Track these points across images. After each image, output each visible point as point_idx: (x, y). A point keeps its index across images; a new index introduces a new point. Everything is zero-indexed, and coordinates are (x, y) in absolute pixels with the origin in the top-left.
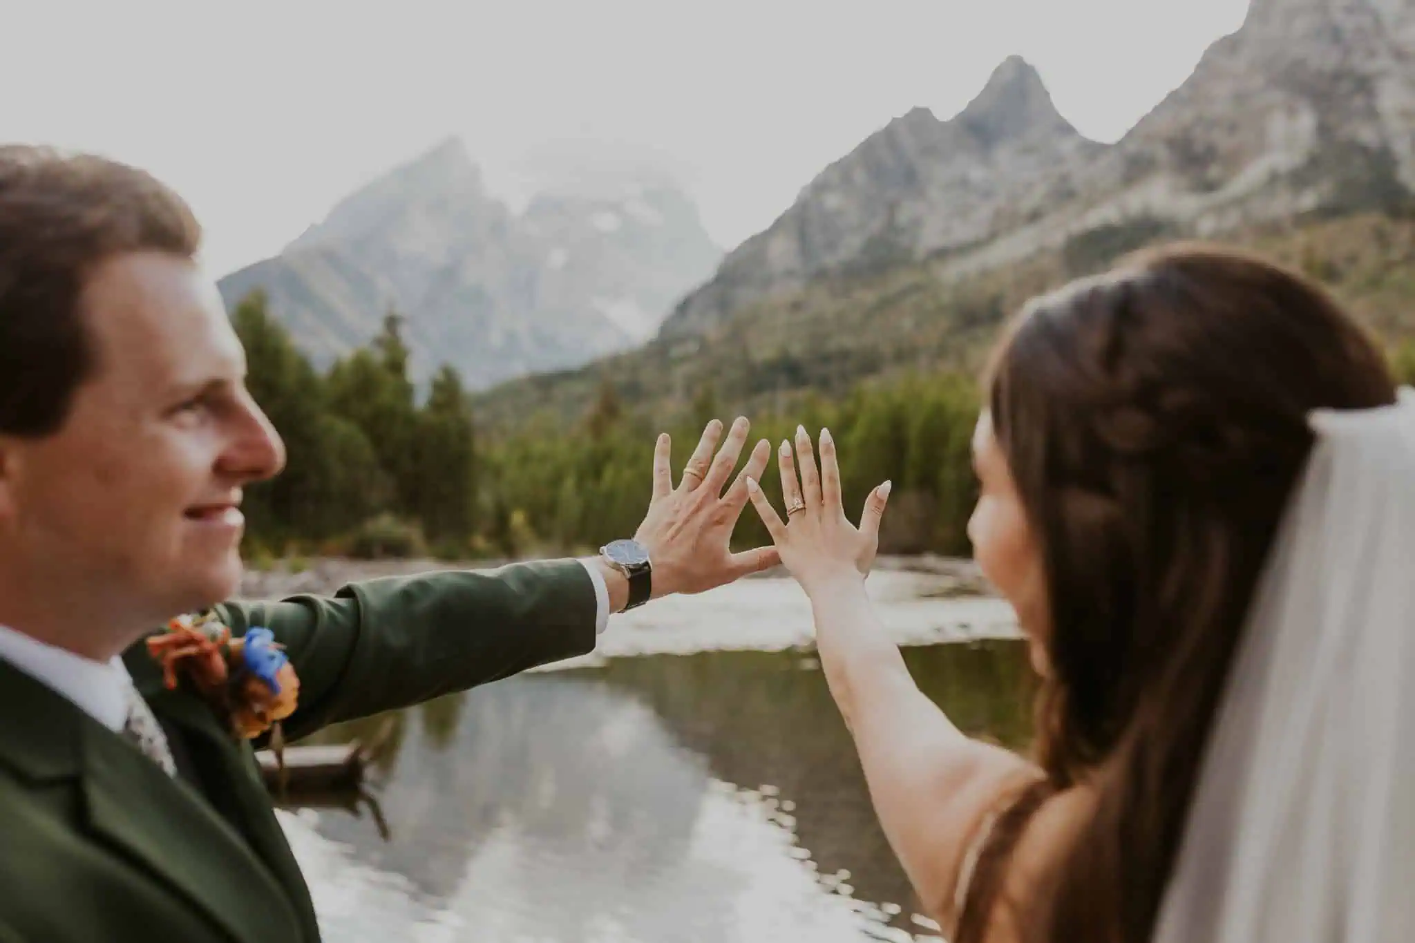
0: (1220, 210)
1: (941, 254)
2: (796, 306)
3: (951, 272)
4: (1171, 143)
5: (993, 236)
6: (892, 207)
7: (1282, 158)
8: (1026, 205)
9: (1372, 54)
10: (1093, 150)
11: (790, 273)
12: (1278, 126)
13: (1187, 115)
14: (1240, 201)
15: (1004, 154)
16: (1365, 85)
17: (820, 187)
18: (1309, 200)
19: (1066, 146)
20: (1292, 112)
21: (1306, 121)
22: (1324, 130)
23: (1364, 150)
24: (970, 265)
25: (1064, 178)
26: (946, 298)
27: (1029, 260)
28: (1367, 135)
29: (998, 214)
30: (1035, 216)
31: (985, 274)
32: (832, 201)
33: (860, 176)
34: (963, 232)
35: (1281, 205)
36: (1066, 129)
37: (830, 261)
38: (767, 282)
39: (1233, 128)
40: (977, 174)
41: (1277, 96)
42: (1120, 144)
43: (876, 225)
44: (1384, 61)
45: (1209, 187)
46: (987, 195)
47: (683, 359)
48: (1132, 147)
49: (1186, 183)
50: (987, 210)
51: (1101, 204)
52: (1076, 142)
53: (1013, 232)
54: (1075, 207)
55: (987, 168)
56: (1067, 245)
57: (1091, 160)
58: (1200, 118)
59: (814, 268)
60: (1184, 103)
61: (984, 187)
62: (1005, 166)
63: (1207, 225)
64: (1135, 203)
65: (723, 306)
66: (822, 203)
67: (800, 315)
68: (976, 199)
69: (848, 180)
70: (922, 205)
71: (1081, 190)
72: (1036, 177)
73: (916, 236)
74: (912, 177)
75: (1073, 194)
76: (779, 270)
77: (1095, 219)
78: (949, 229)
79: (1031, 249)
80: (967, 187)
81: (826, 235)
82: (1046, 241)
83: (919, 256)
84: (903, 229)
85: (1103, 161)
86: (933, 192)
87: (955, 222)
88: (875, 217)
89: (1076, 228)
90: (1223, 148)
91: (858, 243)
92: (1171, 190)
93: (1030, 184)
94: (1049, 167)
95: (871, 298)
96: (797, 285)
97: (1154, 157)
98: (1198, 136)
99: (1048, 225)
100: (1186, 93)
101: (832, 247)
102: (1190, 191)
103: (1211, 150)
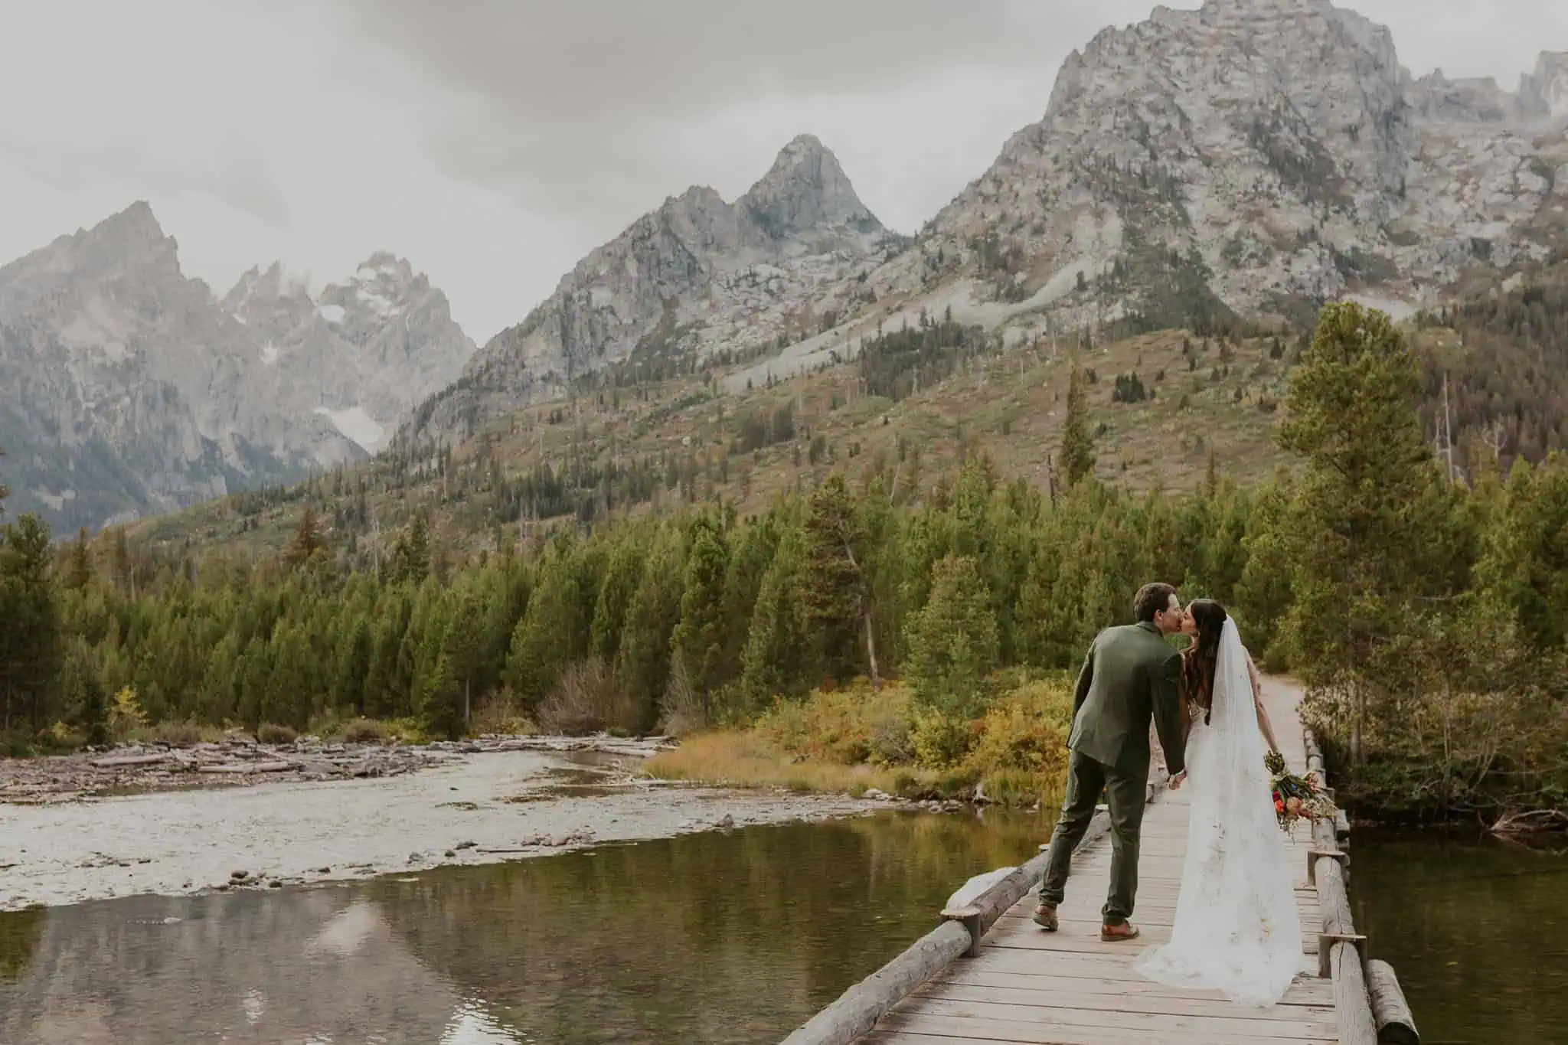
0: (1026, 320)
1: (724, 360)
2: (557, 419)
3: (735, 382)
4: (974, 245)
5: (783, 343)
6: (670, 304)
7: (1091, 267)
8: (818, 310)
9: (1181, 157)
10: (894, 246)
11: (549, 378)
12: (1085, 228)
13: (993, 216)
14: (1044, 310)
15: (793, 248)
16: (1173, 189)
17: (584, 278)
18: (1117, 312)
19: (866, 243)
20: (1099, 215)
21: (1114, 225)
22: (1130, 233)
23: (1174, 259)
24: (758, 373)
25: (863, 278)
26: (727, 414)
27: (822, 368)
28: (1176, 243)
29: (788, 316)
30: (829, 321)
31: (772, 383)
32: (601, 296)
33: (632, 267)
34: (750, 337)
35: (1088, 316)
36: (867, 223)
37: (597, 364)
38: (524, 389)
39: (1038, 231)
41: (1085, 197)
42: (918, 241)
43: (652, 325)
44: (1192, 165)
45: (1016, 295)
46: (776, 295)
47: (422, 478)
48: (932, 247)
49: (992, 288)
50: (776, 312)
51: (899, 309)
52: (875, 237)
53: (804, 337)
54: (872, 312)
55: (776, 265)
56: (863, 354)
57: (890, 257)
58: (1003, 217)
59: (577, 375)
60: (986, 198)
61: (773, 285)
62: (797, 264)
63: (1012, 335)
64: (936, 308)
65: (472, 415)
66: (589, 298)
67: (560, 428)
68: (765, 298)
69: (618, 270)
70: (705, 304)
71: (879, 292)
72: (832, 275)
73: (697, 339)
74: (692, 269)
75: (870, 298)
76: (538, 374)
77: (893, 325)
78: (735, 333)
79: (825, 356)
80: (755, 284)
81: (593, 334)
82: (841, 349)
83: (700, 362)
84: (681, 333)
85: (904, 259)
86: (715, 289)
87: (740, 324)
88: (651, 314)
89: (873, 334)
90: (1029, 251)
91: (630, 344)
92: (973, 296)
93: (824, 283)
94: (847, 265)
95: (646, 409)
96: (559, 393)
97: (957, 260)
98: (1003, 236)
99: (842, 330)
100: (989, 188)
101: (601, 351)
102: (997, 297)
103: (1017, 253)
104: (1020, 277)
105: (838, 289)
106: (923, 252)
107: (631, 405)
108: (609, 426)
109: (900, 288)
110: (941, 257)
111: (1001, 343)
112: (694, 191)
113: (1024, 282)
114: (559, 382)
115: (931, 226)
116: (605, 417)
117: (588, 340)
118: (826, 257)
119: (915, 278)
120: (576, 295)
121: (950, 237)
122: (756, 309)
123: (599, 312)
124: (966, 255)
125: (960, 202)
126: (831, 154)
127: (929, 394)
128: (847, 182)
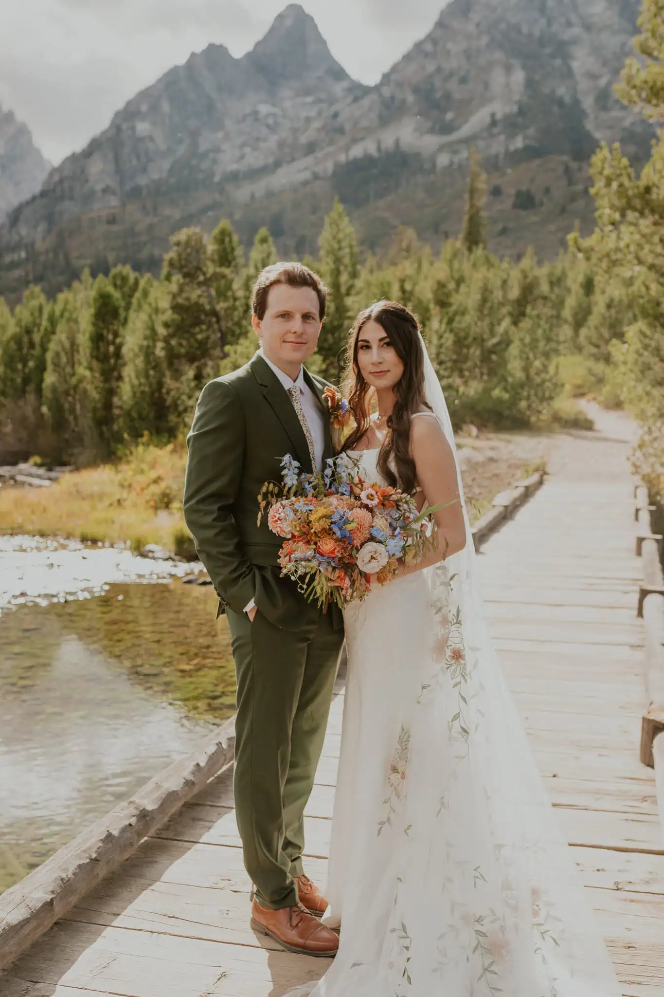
0: (452, 148)
1: (235, 177)
2: (112, 221)
3: (242, 193)
4: (416, 90)
5: (277, 164)
6: (195, 135)
7: (500, 108)
8: (303, 139)
9: (569, 24)
10: (358, 91)
11: (106, 190)
12: (498, 78)
13: (431, 68)
14: (467, 141)
15: (286, 93)
16: (562, 49)
17: (130, 114)
18: (519, 143)
19: (338, 88)
20: (508, 69)
21: (519, 77)
22: (530, 84)
23: (561, 103)
24: (259, 187)
25: (336, 115)
26: (237, 216)
27: (305, 183)
28: (562, 91)
29: (281, 144)
30: (311, 148)
31: (270, 195)
32: (143, 127)
33: (166, 107)
34: (254, 159)
35: (497, 146)
36: (339, 73)
37: (142, 181)
38: (89, 197)
39: (463, 80)
40: (264, 109)
41: (499, 55)
42: (377, 88)
43: (182, 150)
44: (576, 31)
45: (446, 129)
46: (272, 129)
47: (14, 265)
48: (386, 92)
49: (429, 124)
50: (273, 141)
51: (362, 139)
52: (345, 84)
53: (293, 160)
54: (342, 141)
55: (273, 105)
56: (335, 174)
57: (356, 100)
58: (439, 70)
59: (128, 187)
60: (427, 55)
61: (270, 121)
62: (288, 104)
63: (443, 160)
64: (388, 139)
65: (50, 219)
66: (133, 129)
67: (115, 228)
68: (264, 131)
69: (154, 108)
70: (220, 135)
71: (348, 127)
72: (313, 113)
73: (215, 161)
74: (210, 107)
75: (341, 131)
76: (99, 187)
77: (357, 151)
78: (242, 157)
79: (307, 175)
80: (257, 120)
81: (138, 157)
82: (319, 169)
83: (217, 179)
84: (204, 156)
85: (366, 102)
86: (229, 124)
87: (247, 150)
88: (180, 142)
89: (342, 158)
90: (457, 96)
91: (166, 165)
92: (416, 130)
93: (308, 120)
94: (324, 106)
95: (177, 214)
96: (114, 201)
97: (404, 102)
98: (438, 83)
99: (319, 154)
100: (429, 47)
101: (144, 170)
102: (431, 131)
103: (447, 96)
104: (449, 116)
105: (317, 124)
106: (380, 95)
107: (167, 211)
108: (151, 227)
109: (364, 123)
110: (393, 98)
111: (434, 166)
112: (211, 46)
113: (452, 120)
114: (114, 193)
115: (386, 77)
116: (150, 220)
117: (134, 162)
118: (309, 99)
119: (373, 116)
120: (124, 126)
121: (400, 85)
122: (258, 139)
123: (142, 140)
124: (410, 98)
125: (407, 58)
126: (312, 19)
127: (381, 203)
128: (324, 42)
